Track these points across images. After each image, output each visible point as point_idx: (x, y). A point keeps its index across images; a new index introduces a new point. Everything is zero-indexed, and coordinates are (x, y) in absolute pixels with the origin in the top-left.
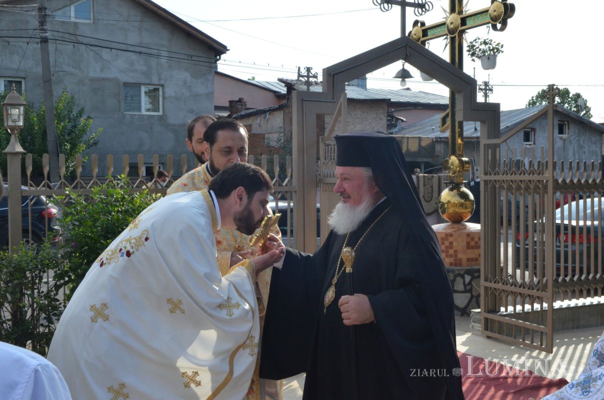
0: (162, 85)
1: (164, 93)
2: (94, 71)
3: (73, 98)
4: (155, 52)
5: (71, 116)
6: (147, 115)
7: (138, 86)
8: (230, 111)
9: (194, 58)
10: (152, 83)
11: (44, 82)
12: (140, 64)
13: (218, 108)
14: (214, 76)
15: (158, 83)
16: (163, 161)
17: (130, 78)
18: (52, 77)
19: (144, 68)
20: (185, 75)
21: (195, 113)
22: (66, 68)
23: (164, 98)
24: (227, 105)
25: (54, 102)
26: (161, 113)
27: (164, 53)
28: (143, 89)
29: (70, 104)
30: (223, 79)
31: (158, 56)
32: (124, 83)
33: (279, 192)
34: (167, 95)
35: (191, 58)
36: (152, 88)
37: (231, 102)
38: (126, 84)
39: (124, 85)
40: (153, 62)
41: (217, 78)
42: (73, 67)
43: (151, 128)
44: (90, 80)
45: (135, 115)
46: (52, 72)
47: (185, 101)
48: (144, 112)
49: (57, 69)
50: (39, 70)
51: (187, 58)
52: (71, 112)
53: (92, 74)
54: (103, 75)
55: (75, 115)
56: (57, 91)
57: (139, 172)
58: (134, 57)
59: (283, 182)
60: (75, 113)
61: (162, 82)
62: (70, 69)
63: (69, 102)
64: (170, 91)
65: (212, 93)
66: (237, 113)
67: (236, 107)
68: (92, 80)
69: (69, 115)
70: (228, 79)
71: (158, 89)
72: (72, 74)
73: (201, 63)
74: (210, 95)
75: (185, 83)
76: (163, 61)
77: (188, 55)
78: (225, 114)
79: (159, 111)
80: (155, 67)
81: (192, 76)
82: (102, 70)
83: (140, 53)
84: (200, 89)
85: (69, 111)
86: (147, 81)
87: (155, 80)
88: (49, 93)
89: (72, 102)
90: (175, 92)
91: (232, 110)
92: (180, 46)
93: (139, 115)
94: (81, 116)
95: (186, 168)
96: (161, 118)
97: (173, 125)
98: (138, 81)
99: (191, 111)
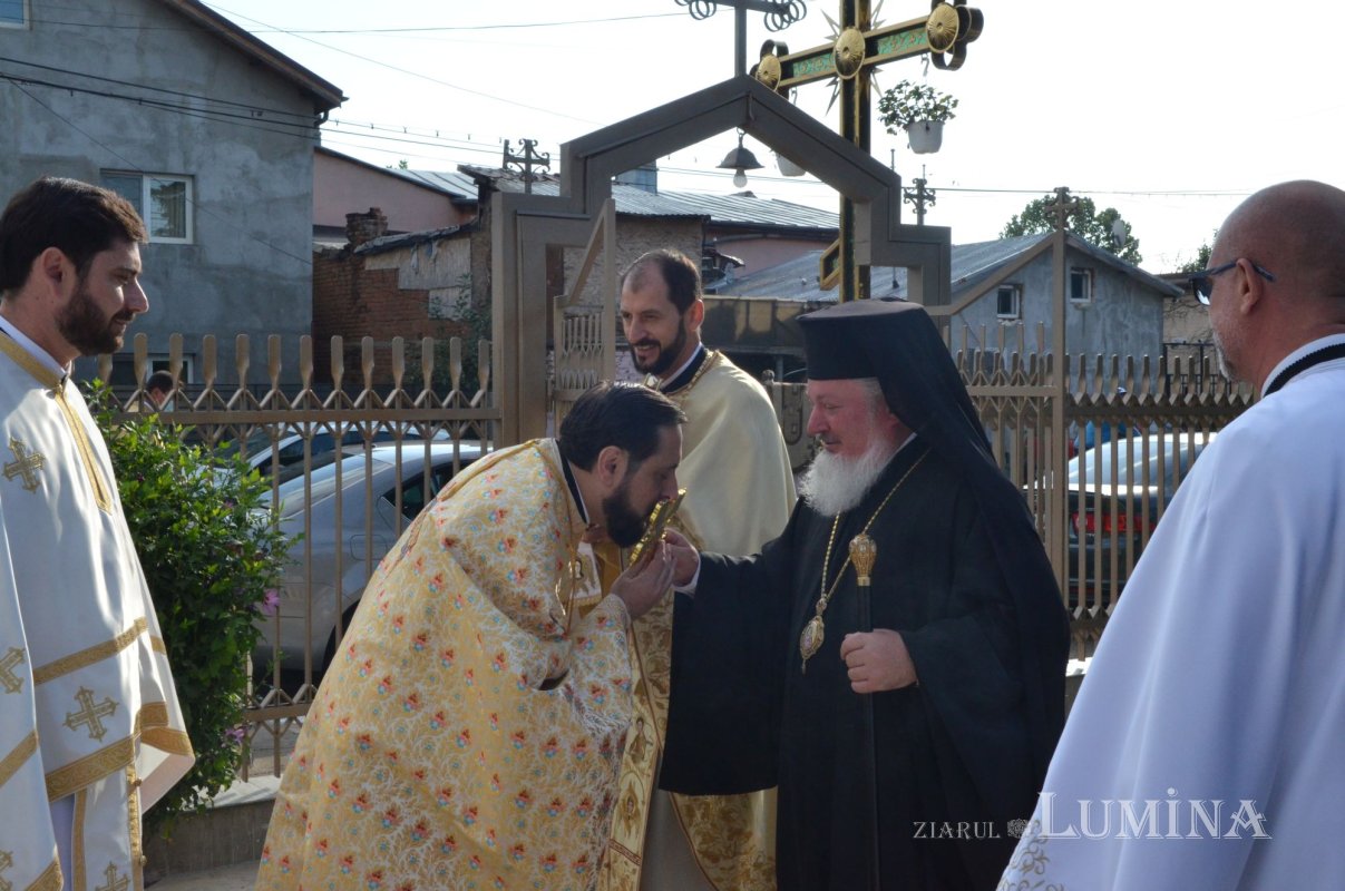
0: (193, 177)
1: (195, 195)
2: (32, 139)
4: (176, 99)
6: (156, 244)
7: (135, 176)
8: (349, 238)
9: (265, 116)
10: (169, 171)
12: (140, 128)
13: (320, 230)
14: (312, 157)
15: (181, 171)
16: (195, 350)
17: (121, 156)
19: (151, 137)
20: (245, 154)
21: (268, 242)
23: (196, 206)
24: (343, 223)
26: (188, 240)
27: (195, 103)
28: (148, 184)
30: (334, 166)
31: (183, 109)
32: (102, 169)
33: (462, 422)
34: (203, 198)
35: (260, 114)
36: (168, 181)
37: (351, 217)
38: (107, 173)
39: (102, 173)
40: (172, 121)
41: (319, 162)
43: (166, 274)
44: (22, 161)
47: (245, 214)
51: (249, 114)
53: (26, 149)
54: (53, 151)
57: (137, 374)
59: (470, 398)
61: (193, 169)
64: (211, 189)
65: (307, 197)
66: (364, 241)
67: (364, 229)
68: (27, 161)
70: (346, 166)
71: (182, 186)
73: (281, 127)
74: (303, 201)
75: (245, 172)
76: (195, 120)
77: (252, 109)
78: (338, 244)
79: (184, 236)
80: (176, 134)
81: (261, 156)
82: (50, 139)
83: (140, 101)
84: (280, 185)
86: (155, 166)
87: (175, 164)
90: (222, 192)
91: (354, 235)
92: (233, 87)
95: (246, 365)
96: (188, 251)
97: (218, 268)
98: (137, 164)
99: (259, 236)
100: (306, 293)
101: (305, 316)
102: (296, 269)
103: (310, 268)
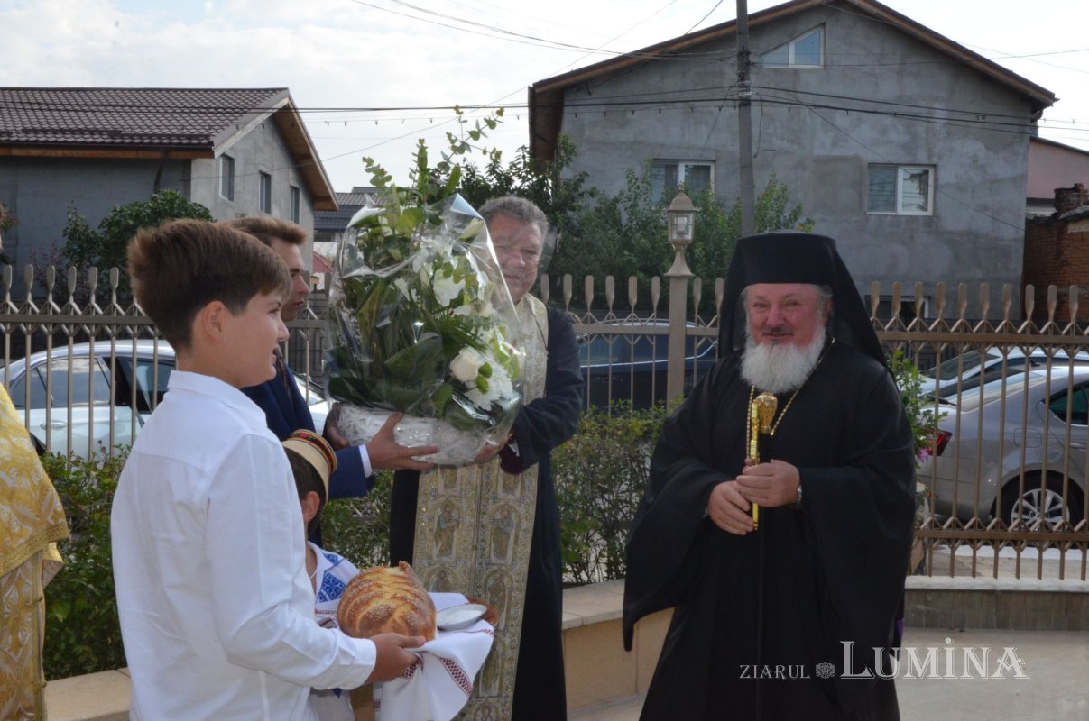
0: (934, 166)
1: (936, 180)
2: (822, 144)
3: (784, 190)
4: (924, 112)
5: (782, 219)
6: (905, 216)
7: (893, 167)
8: (1057, 208)
9: (988, 119)
10: (917, 163)
11: (742, 167)
12: (897, 132)
13: (1032, 202)
14: (1028, 148)
15: (927, 162)
16: (930, 294)
17: (881, 154)
18: (754, 160)
19: (905, 138)
20: (975, 147)
21: (989, 213)
22: (779, 144)
23: (936, 188)
24: (1052, 196)
25: (756, 198)
26: (929, 213)
27: (938, 114)
28: (902, 173)
29: (781, 200)
30: (1049, 152)
31: (929, 118)
32: (869, 164)
34: (941, 182)
35: (984, 118)
36: (918, 170)
37: (1058, 192)
38: (872, 166)
39: (869, 167)
40: (921, 127)
41: (1035, 149)
42: (788, 141)
43: (912, 237)
44: (814, 161)
45: (886, 216)
46: (754, 150)
47: (973, 192)
48: (901, 211)
49: (763, 146)
50: (735, 148)
51: (974, 118)
52: (782, 213)
53: (818, 152)
54: (836, 152)
55: (788, 217)
56: (761, 182)
58: (888, 120)
60: (787, 214)
61: (935, 160)
62: (784, 145)
63: (779, 197)
64: (947, 174)
65: (1023, 177)
66: (1068, 210)
67: (1069, 201)
68: (819, 161)
69: (778, 217)
71: (926, 172)
72: (786, 153)
73: (1003, 127)
74: (1020, 180)
75: (975, 160)
76: (938, 126)
77: (978, 114)
78: (1047, 212)
79: (926, 210)
80: (924, 135)
81: (988, 148)
82: (834, 144)
83: (895, 114)
84: (1001, 168)
85: (778, 211)
86: (907, 159)
87: (922, 157)
88: (748, 184)
89: (783, 198)
90: (957, 176)
91: (1060, 206)
92: (969, 99)
93: (891, 216)
94: (796, 219)
95: (965, 305)
96: (929, 221)
97: (951, 233)
98: (893, 160)
99: (984, 208)
100: (1018, 252)
101: (1016, 267)
102: (1012, 232)
103: (1022, 234)
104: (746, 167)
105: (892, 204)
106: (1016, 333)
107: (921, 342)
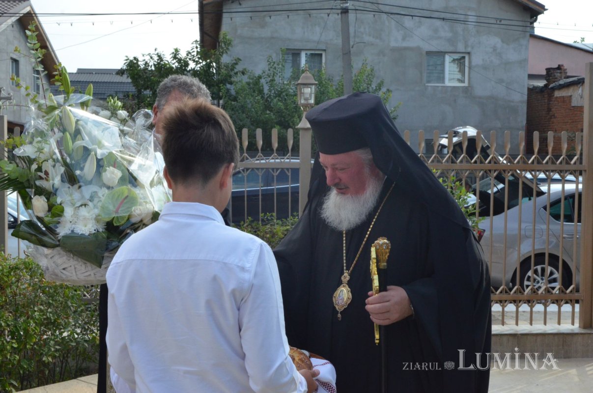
0: (469, 53)
1: (470, 62)
2: (395, 39)
3: (372, 70)
4: (461, 17)
5: (371, 89)
6: (451, 87)
7: (442, 54)
8: (547, 80)
9: (503, 22)
10: (458, 51)
11: (343, 54)
12: (445, 31)
13: (531, 77)
14: (529, 41)
15: (464, 51)
17: (434, 46)
18: (351, 49)
19: (449, 35)
20: (495, 41)
21: (504, 84)
22: (367, 38)
23: (470, 68)
24: (544, 73)
25: (353, 75)
26: (466, 84)
27: (471, 19)
28: (448, 59)
29: (370, 76)
30: (541, 44)
31: (464, 22)
32: (427, 52)
34: (473, 64)
36: (457, 56)
37: (548, 70)
38: (429, 53)
39: (426, 54)
40: (460, 28)
41: (533, 42)
42: (373, 37)
43: (455, 101)
44: (391, 50)
45: (438, 87)
46: (352, 43)
47: (494, 70)
48: (448, 83)
49: (357, 40)
50: (339, 41)
51: (494, 22)
52: (371, 85)
53: (393, 44)
54: (405, 44)
55: (374, 88)
56: (357, 64)
58: (438, 23)
60: (374, 86)
61: (469, 50)
62: (371, 39)
63: (369, 75)
64: (477, 59)
65: (526, 60)
66: (554, 82)
67: (555, 76)
68: (394, 50)
69: (368, 88)
70: (547, 43)
71: (464, 58)
72: (372, 44)
73: (513, 27)
74: (523, 62)
75: (495, 49)
76: (471, 27)
77: (497, 19)
78: (541, 83)
79: (464, 83)
80: (462, 33)
81: (503, 42)
82: (404, 39)
83: (443, 19)
84: (512, 55)
85: (368, 84)
86: (451, 49)
87: (461, 47)
88: (348, 65)
89: (372, 75)
90: (483, 60)
91: (549, 79)
93: (442, 86)
94: (380, 89)
96: (466, 90)
97: (480, 98)
98: (442, 49)
99: (501, 81)
100: (524, 108)
101: (522, 120)
102: (520, 97)
103: (526, 97)
104: (346, 54)
105: (441, 79)
106: (528, 164)
107: (467, 170)
